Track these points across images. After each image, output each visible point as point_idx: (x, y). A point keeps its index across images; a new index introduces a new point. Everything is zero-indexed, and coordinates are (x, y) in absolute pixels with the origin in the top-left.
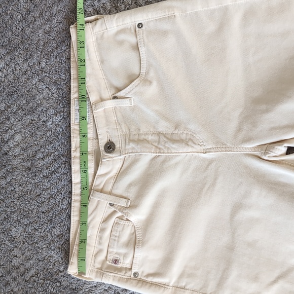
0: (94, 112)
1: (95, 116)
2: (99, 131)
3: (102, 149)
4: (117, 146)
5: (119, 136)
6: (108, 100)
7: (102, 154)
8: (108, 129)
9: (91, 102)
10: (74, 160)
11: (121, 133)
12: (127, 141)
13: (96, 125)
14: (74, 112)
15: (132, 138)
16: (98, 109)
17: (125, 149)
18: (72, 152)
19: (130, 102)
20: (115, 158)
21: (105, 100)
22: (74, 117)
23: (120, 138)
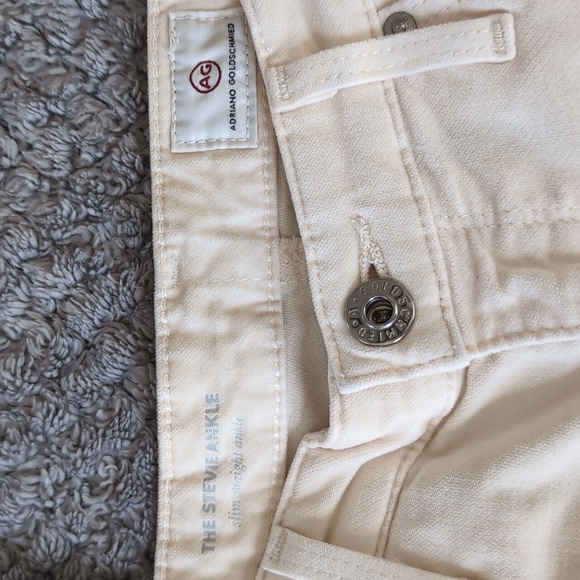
0: (276, 110)
1: (281, 133)
2: (313, 219)
3: (331, 319)
4: (428, 299)
5: (436, 243)
6: (358, 38)
7: (332, 354)
8: (363, 203)
9: (262, 55)
10: (173, 356)
11: (443, 224)
12: (489, 266)
13: (293, 187)
14: (166, 86)
15: (511, 245)
16: (303, 92)
17: (479, 320)
18: (159, 309)
19: (498, 38)
20: (417, 374)
21: (344, 41)
22: (166, 116)
23: (440, 256)
